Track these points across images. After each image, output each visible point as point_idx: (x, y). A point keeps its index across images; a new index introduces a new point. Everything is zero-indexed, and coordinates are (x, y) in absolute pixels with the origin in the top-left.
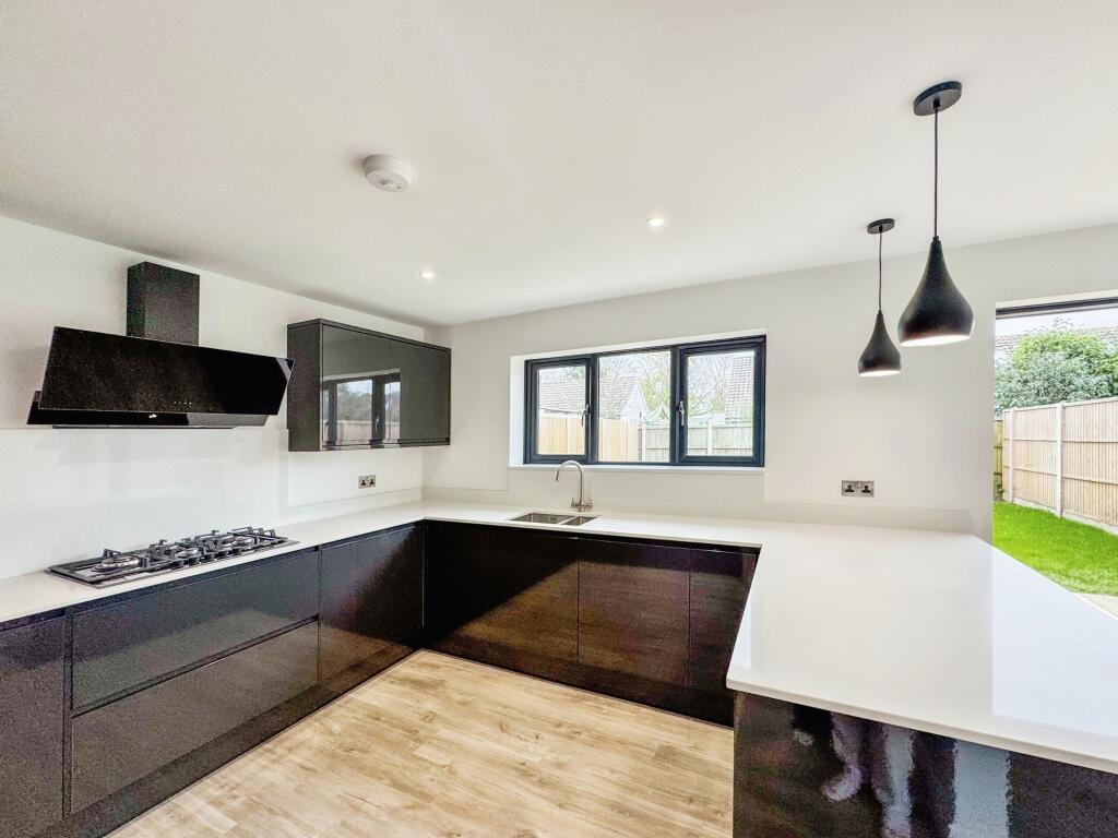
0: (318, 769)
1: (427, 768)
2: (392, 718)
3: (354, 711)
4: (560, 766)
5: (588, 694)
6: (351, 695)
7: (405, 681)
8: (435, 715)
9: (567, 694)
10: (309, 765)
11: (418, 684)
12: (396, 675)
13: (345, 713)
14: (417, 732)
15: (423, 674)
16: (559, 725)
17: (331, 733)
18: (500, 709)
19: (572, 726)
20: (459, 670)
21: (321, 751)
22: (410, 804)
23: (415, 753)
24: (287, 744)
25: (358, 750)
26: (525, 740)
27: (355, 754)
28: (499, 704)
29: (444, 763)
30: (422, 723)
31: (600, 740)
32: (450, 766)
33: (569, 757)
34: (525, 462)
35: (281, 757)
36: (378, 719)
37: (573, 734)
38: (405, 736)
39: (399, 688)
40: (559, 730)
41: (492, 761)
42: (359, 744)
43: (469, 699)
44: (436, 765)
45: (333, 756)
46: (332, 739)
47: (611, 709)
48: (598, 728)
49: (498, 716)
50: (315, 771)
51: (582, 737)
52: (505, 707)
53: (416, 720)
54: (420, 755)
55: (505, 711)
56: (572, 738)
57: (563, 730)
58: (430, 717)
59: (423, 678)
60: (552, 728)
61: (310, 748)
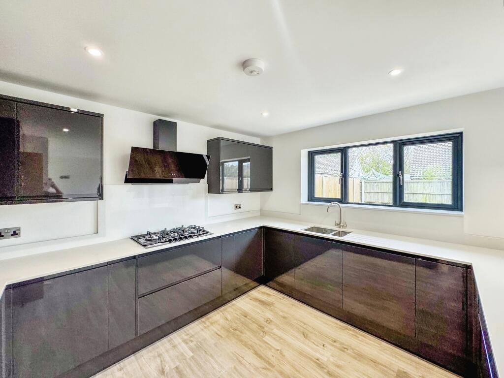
0: (223, 336)
1: (270, 349)
2: (252, 318)
3: (236, 310)
4: (339, 366)
5: (349, 327)
6: (234, 302)
7: (256, 300)
8: (271, 321)
9: (337, 324)
10: (219, 333)
11: (262, 302)
12: (252, 296)
13: (232, 310)
14: (263, 328)
15: (264, 298)
16: (335, 342)
17: (227, 319)
18: (302, 324)
19: (342, 344)
20: (280, 299)
21: (223, 327)
22: (264, 367)
23: (264, 339)
24: (210, 320)
25: (239, 331)
26: (317, 346)
27: (237, 332)
28: (301, 322)
29: (278, 348)
30: (265, 323)
31: (360, 356)
32: (281, 350)
33: (343, 362)
34: (309, 201)
35: (208, 326)
36: (246, 317)
37: (344, 349)
38: (259, 329)
39: (254, 303)
40: (335, 344)
41: (301, 353)
42: (239, 327)
43: (286, 315)
44: (274, 349)
45: (228, 331)
46: (228, 322)
47: (364, 338)
48: (357, 349)
49: (302, 329)
50: (221, 337)
51: (349, 352)
52: (305, 324)
53: (262, 321)
54: (266, 340)
55: (305, 326)
56: (343, 351)
57: (337, 344)
58: (268, 321)
59: (263, 300)
60: (331, 342)
61: (219, 325)
